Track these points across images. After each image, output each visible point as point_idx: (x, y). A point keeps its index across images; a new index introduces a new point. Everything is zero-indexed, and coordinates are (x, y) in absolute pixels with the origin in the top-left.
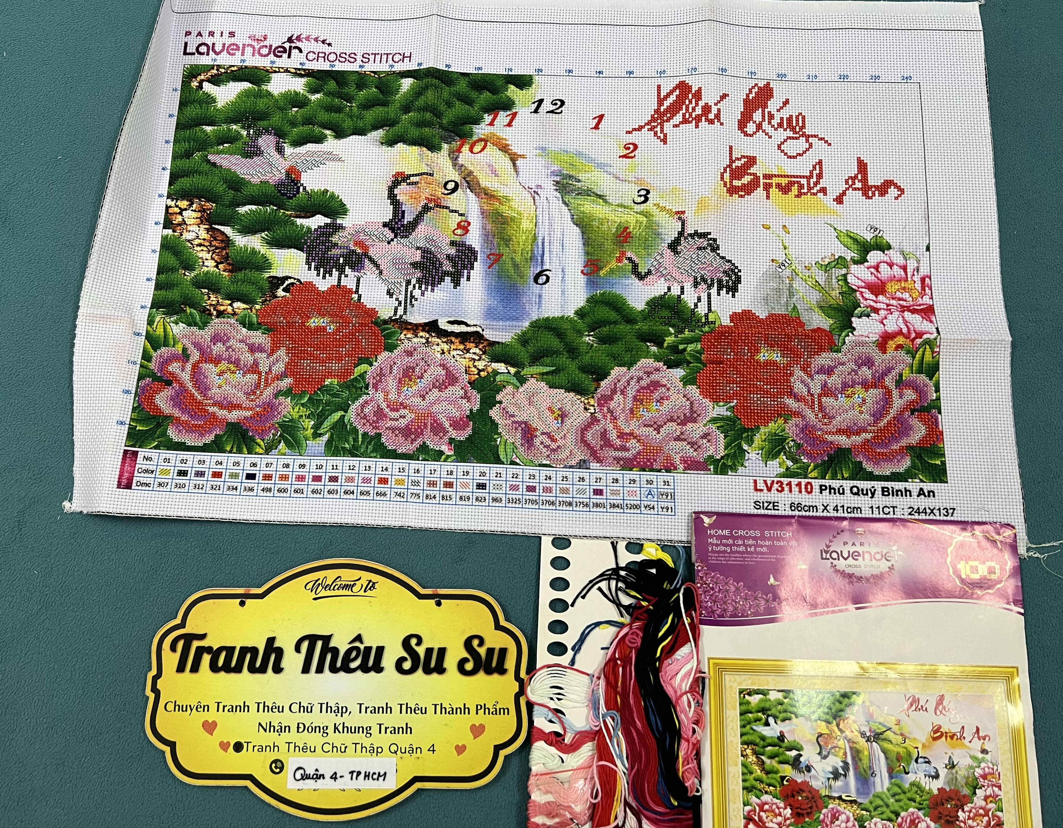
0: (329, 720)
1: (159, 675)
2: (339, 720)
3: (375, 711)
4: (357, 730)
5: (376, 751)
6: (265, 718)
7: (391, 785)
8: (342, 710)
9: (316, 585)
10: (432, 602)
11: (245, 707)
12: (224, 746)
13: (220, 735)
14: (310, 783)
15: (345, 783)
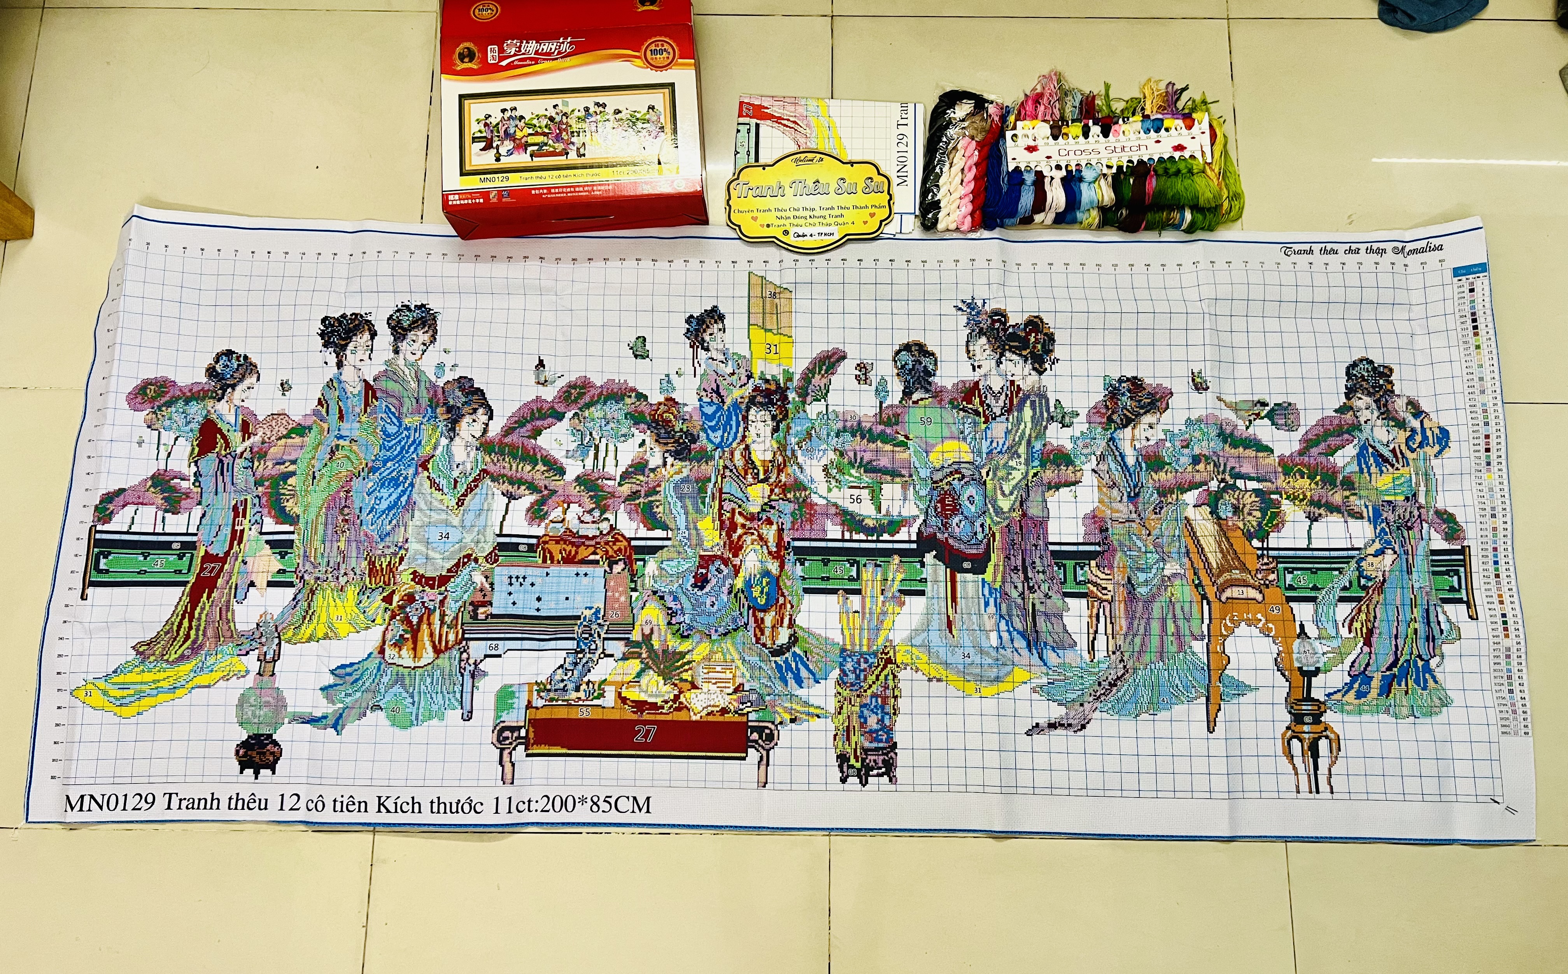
0: (807, 214)
1: (730, 198)
2: (812, 214)
3: (827, 209)
4: (820, 217)
5: (830, 225)
6: (779, 214)
7: (836, 237)
8: (813, 210)
9: (796, 160)
10: (849, 165)
11: (770, 210)
12: (762, 226)
13: (759, 222)
14: (801, 238)
15: (816, 237)
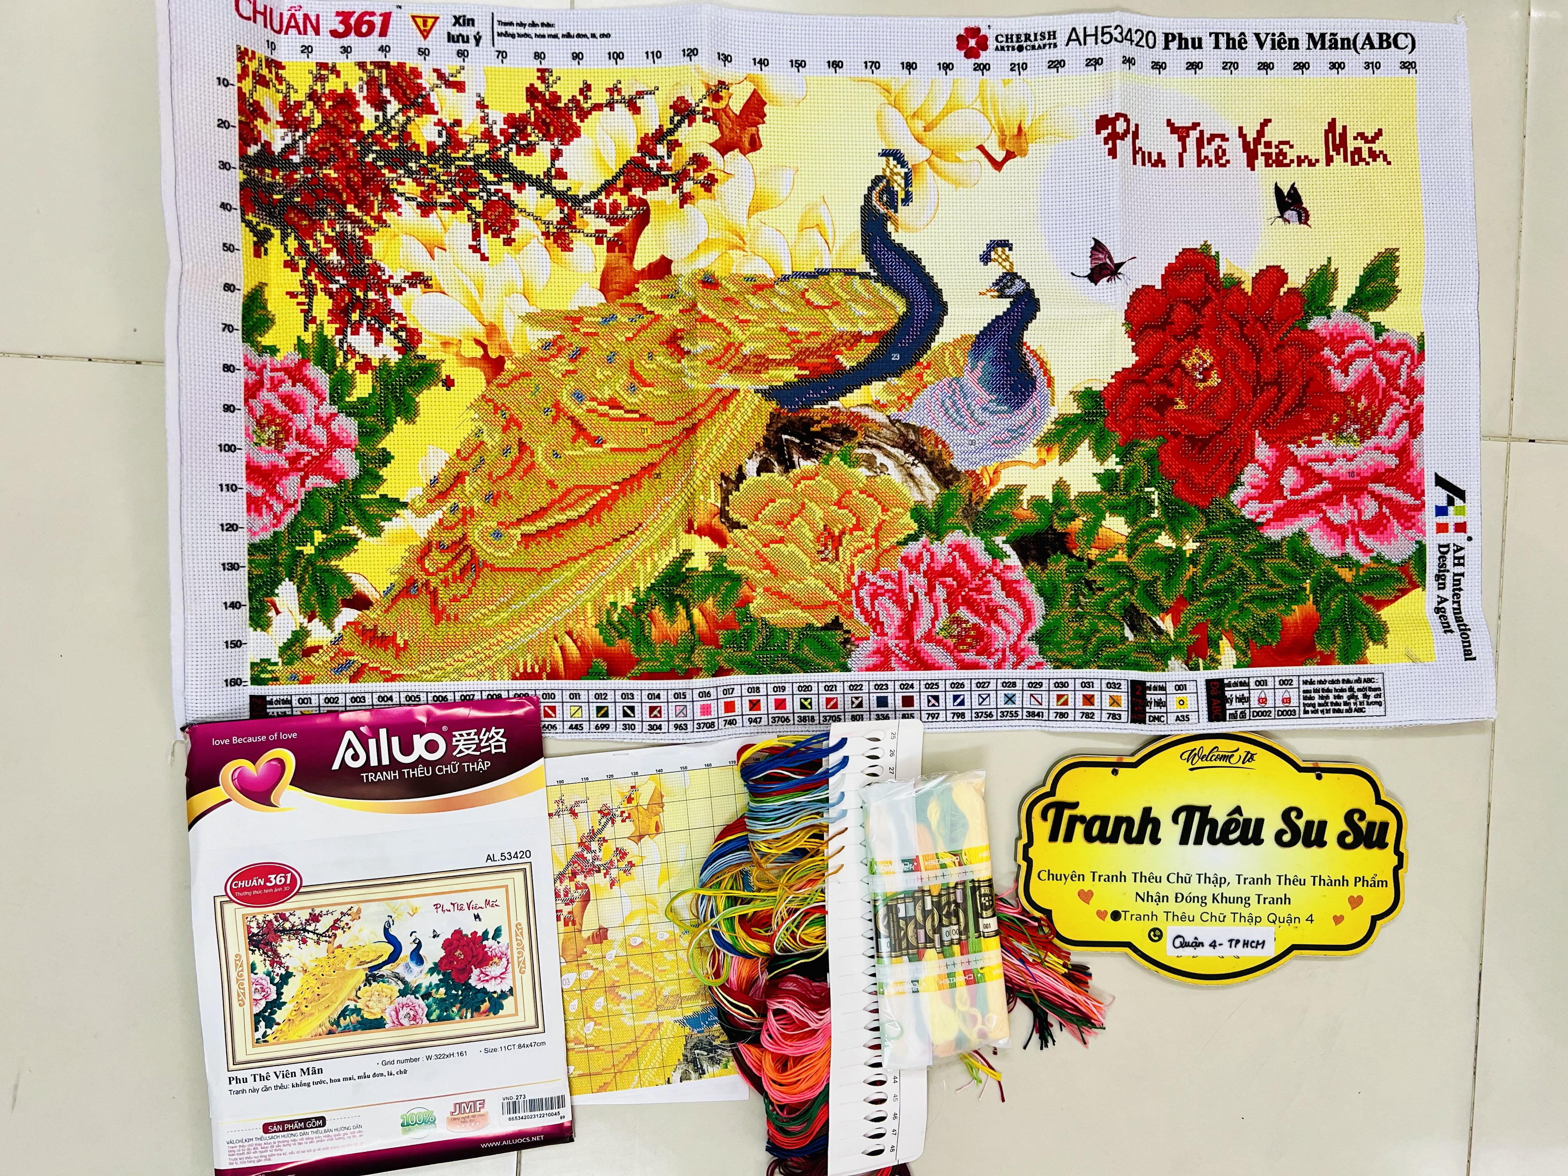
0: (1208, 890)
1: (1030, 843)
2: (1217, 890)
3: (1254, 881)
4: (1236, 900)
5: (1254, 920)
6: (1143, 888)
7: (1269, 952)
8: (1220, 881)
9: (1192, 755)
10: (1312, 775)
11: (1121, 877)
12: (1101, 915)
13: (1097, 903)
14: (1189, 951)
15: (1224, 950)
